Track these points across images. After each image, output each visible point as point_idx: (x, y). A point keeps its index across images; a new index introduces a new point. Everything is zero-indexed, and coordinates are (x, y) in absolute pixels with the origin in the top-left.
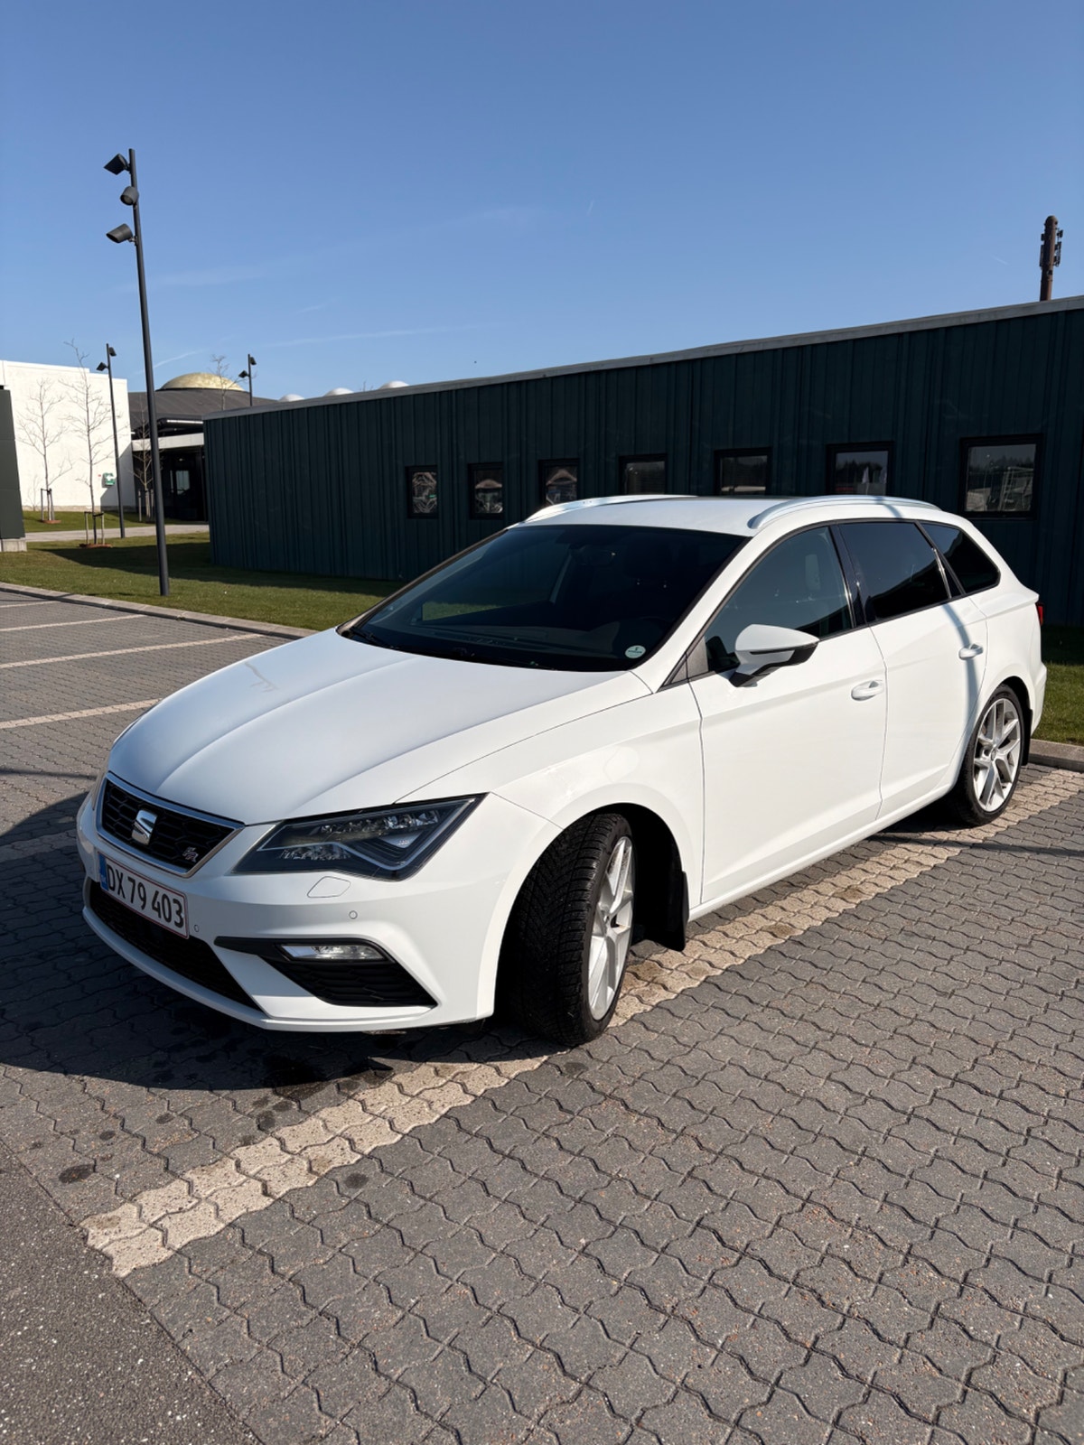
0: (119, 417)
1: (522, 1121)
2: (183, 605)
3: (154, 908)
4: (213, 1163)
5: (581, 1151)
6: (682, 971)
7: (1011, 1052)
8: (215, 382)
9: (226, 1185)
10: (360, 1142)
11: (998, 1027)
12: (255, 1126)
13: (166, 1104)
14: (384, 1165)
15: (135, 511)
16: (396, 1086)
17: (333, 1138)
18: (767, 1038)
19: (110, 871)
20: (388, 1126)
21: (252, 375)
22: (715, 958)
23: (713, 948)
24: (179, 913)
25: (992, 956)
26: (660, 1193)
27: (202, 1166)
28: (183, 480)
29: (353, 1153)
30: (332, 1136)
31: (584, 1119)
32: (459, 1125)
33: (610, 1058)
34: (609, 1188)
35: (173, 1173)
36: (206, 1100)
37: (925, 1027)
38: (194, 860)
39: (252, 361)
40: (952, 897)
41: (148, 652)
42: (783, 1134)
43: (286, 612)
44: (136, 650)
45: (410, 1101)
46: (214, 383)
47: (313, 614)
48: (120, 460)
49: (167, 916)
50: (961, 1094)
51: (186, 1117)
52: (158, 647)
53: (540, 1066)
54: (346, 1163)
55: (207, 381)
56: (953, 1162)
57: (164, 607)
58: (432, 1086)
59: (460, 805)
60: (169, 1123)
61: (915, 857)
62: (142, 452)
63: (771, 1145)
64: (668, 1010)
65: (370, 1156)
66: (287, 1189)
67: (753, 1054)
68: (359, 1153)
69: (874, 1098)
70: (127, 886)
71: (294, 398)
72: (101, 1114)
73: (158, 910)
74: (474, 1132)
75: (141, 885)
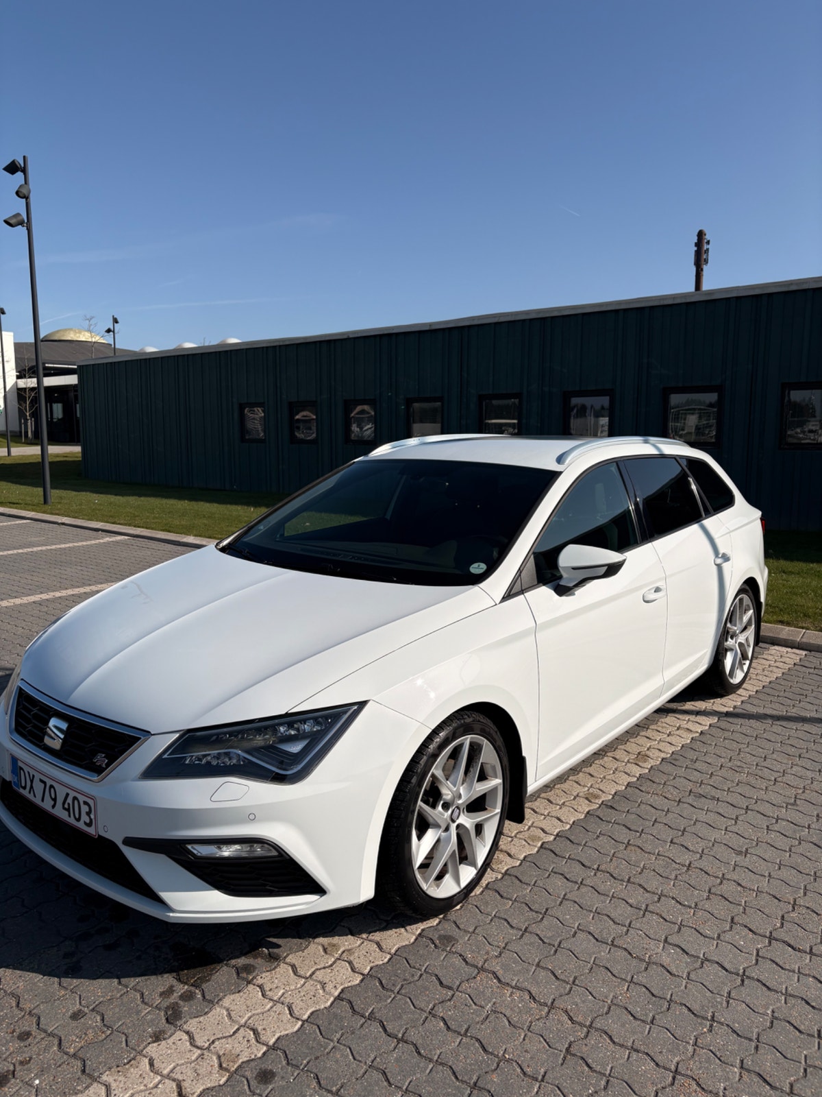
0: (7, 361)
1: (408, 1000)
2: (63, 512)
3: (64, 808)
4: (128, 1063)
5: (467, 1030)
6: (520, 839)
7: (808, 908)
8: (84, 335)
9: (142, 1088)
10: (264, 1032)
11: (791, 884)
12: (164, 1020)
13: (78, 999)
14: (289, 1057)
15: (18, 434)
16: (290, 968)
17: (238, 1029)
18: (605, 902)
19: (22, 771)
20: (288, 1012)
21: (116, 331)
22: (545, 824)
23: (542, 815)
24: (88, 814)
25: (768, 815)
26: (545, 1073)
27: (118, 1066)
28: (58, 410)
29: (258, 1045)
30: (237, 1027)
31: (464, 995)
32: (352, 1007)
33: (476, 928)
34: (498, 1071)
35: (90, 1076)
36: (115, 992)
37: (733, 886)
38: (104, 766)
39: (116, 321)
40: (723, 760)
41: (36, 552)
42: (641, 1004)
43: (148, 517)
44: (25, 550)
45: (305, 983)
46: (84, 337)
47: (170, 520)
48: (8, 395)
49: (77, 816)
50: (779, 952)
51: (98, 1012)
52: (44, 548)
53: (416, 940)
54: (253, 1057)
55: (78, 335)
56: (789, 1022)
57: (47, 514)
58: (322, 966)
59: (345, 712)
60: (82, 1020)
61: (684, 725)
62: (25, 389)
63: (632, 1015)
64: (516, 877)
65: (274, 1048)
66: (201, 1089)
67: (596, 918)
68: (263, 1044)
69: (708, 961)
70: (38, 787)
71: (150, 349)
72: (16, 1011)
73: (68, 810)
74: (367, 1014)
75: (51, 786)
